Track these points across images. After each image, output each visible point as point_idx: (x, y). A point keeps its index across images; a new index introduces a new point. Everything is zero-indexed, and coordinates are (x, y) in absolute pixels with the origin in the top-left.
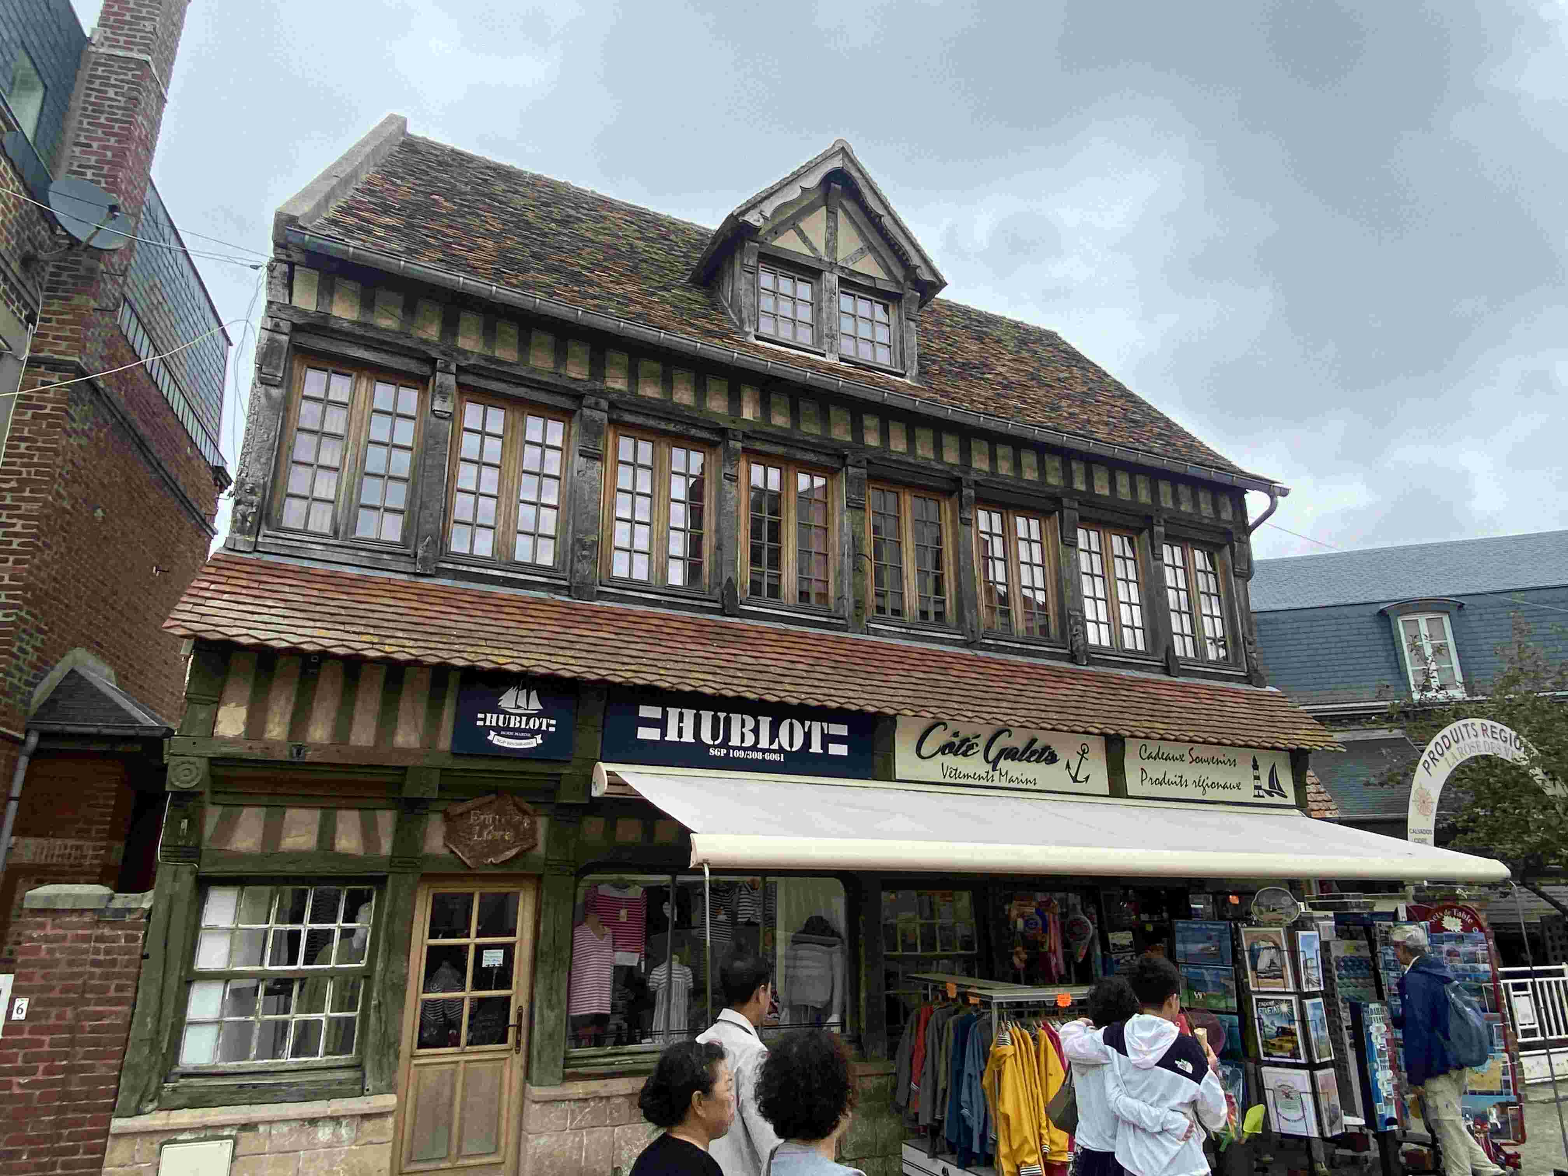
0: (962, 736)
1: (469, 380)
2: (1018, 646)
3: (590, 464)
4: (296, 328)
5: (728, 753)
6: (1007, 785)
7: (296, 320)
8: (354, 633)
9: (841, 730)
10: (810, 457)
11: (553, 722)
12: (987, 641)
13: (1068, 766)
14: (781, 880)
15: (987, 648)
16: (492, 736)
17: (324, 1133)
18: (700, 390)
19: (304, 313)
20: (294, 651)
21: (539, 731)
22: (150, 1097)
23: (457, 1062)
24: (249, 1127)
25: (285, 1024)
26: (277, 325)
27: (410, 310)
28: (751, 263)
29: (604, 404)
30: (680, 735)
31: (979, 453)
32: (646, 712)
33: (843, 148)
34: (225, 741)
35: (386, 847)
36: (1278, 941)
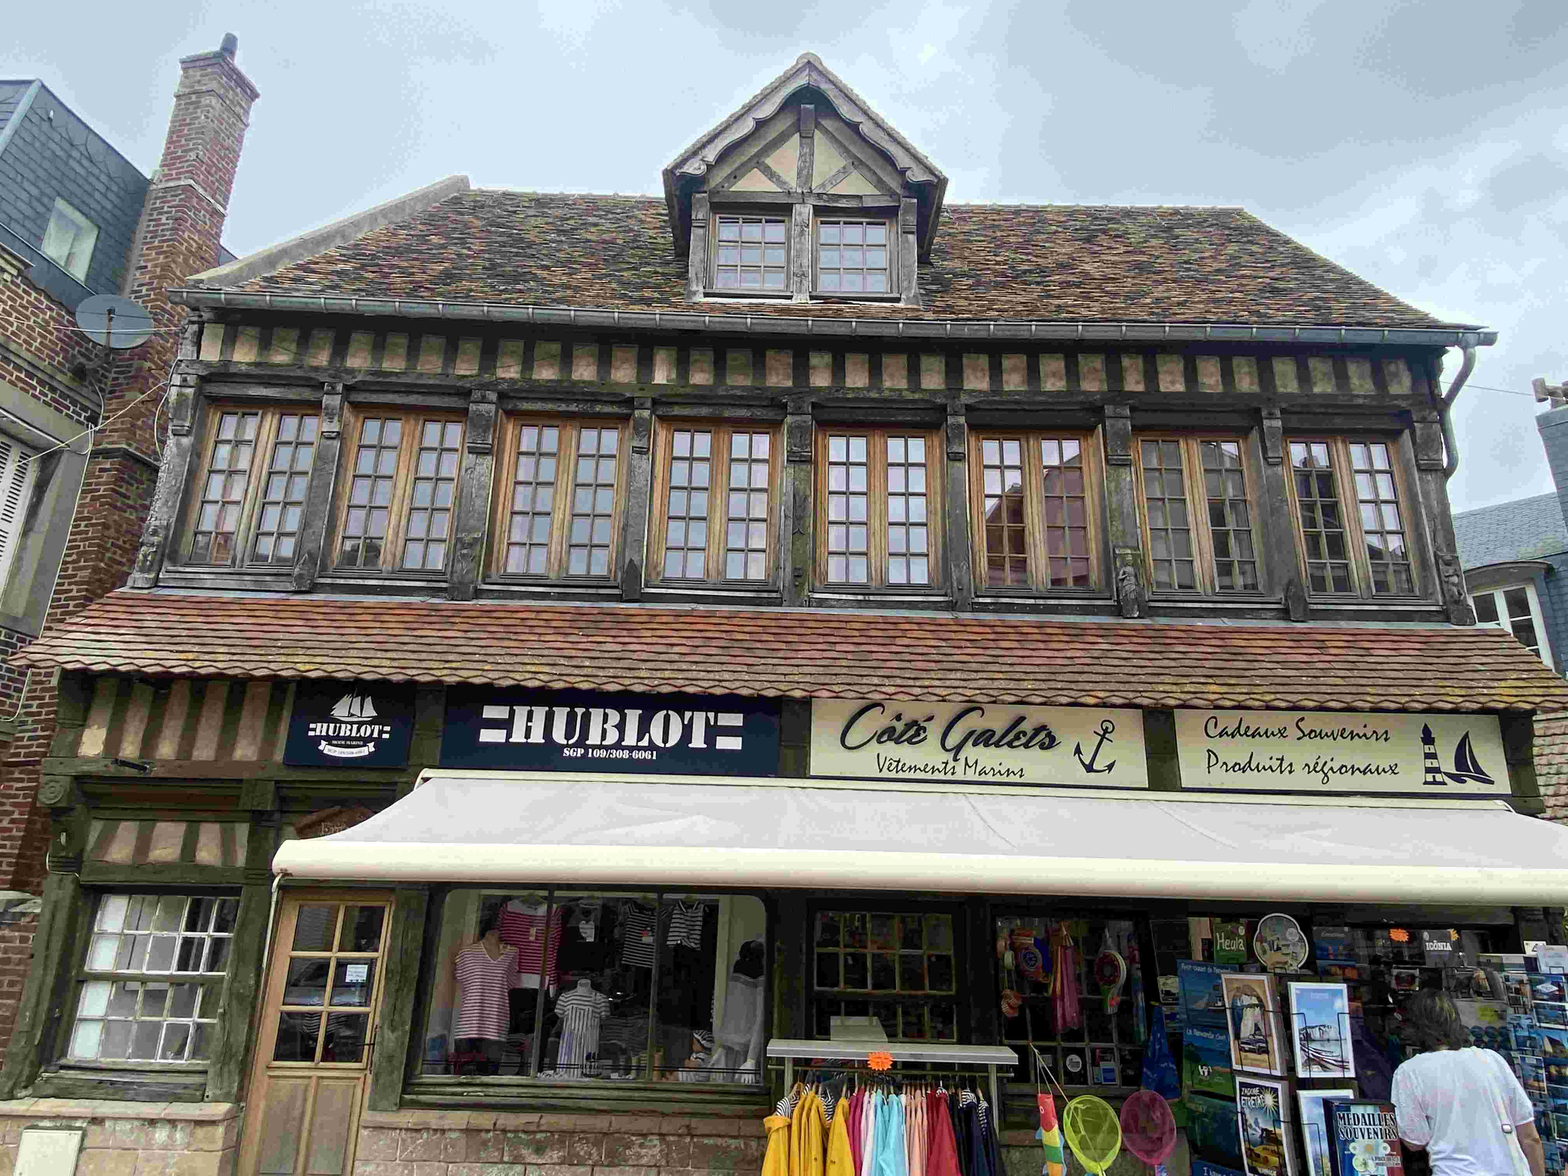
0: (906, 718)
1: (360, 397)
2: (1032, 601)
3: (480, 460)
4: (203, 379)
5: (587, 752)
6: (977, 778)
7: (204, 373)
8: (177, 652)
9: (735, 720)
10: (743, 413)
11: (388, 728)
12: (981, 600)
13: (1078, 751)
14: (724, 901)
15: (984, 608)
16: (324, 746)
17: (161, 1135)
18: (605, 362)
19: (208, 365)
20: (112, 673)
21: (370, 739)
22: (23, 1084)
23: (310, 1077)
24: (96, 1121)
25: (158, 1026)
26: (185, 380)
27: (304, 342)
28: (700, 216)
29: (493, 396)
30: (527, 736)
31: (975, 369)
32: (490, 712)
33: (809, 62)
34: (88, 760)
35: (241, 860)
36: (1262, 997)
